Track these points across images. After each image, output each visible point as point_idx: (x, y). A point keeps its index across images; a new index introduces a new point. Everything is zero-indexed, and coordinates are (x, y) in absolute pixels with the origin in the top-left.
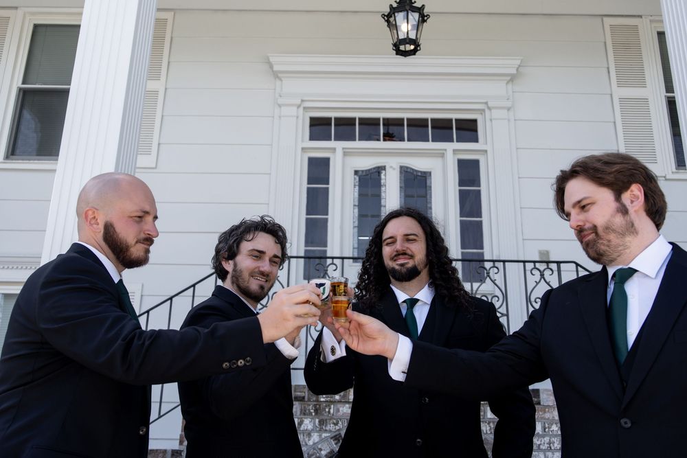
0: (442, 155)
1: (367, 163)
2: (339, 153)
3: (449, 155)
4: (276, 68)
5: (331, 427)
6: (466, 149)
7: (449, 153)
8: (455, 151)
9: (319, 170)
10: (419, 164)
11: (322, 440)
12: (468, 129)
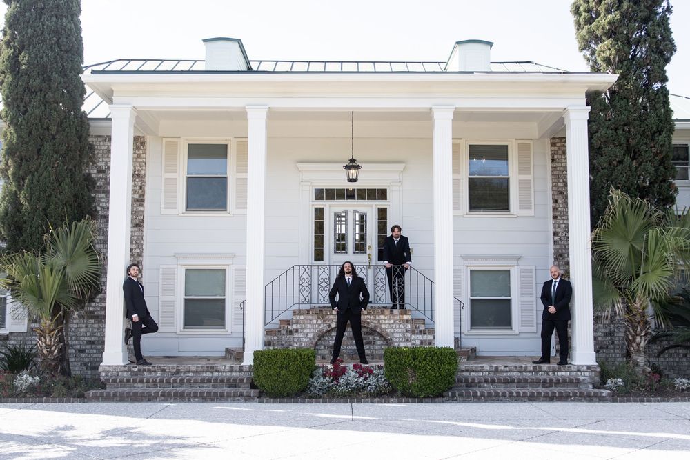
0: (372, 206)
1: (338, 210)
2: (328, 206)
3: (374, 207)
4: (300, 169)
5: (327, 322)
6: (381, 204)
7: (374, 205)
8: (376, 205)
9: (319, 213)
10: (363, 210)
11: (324, 327)
12: (383, 194)
